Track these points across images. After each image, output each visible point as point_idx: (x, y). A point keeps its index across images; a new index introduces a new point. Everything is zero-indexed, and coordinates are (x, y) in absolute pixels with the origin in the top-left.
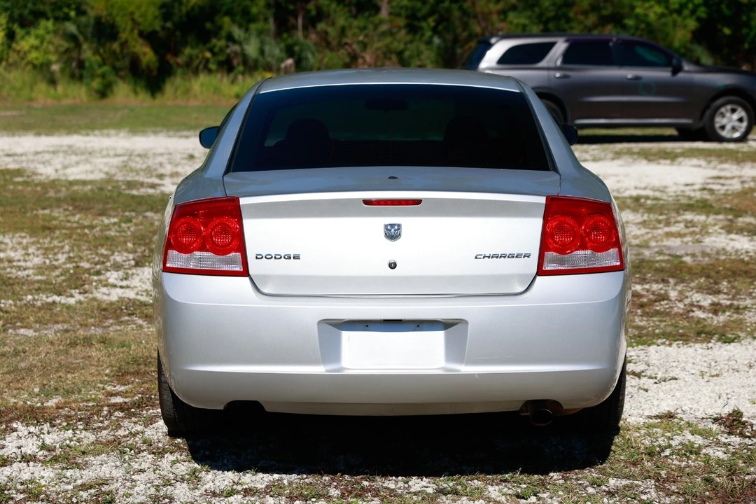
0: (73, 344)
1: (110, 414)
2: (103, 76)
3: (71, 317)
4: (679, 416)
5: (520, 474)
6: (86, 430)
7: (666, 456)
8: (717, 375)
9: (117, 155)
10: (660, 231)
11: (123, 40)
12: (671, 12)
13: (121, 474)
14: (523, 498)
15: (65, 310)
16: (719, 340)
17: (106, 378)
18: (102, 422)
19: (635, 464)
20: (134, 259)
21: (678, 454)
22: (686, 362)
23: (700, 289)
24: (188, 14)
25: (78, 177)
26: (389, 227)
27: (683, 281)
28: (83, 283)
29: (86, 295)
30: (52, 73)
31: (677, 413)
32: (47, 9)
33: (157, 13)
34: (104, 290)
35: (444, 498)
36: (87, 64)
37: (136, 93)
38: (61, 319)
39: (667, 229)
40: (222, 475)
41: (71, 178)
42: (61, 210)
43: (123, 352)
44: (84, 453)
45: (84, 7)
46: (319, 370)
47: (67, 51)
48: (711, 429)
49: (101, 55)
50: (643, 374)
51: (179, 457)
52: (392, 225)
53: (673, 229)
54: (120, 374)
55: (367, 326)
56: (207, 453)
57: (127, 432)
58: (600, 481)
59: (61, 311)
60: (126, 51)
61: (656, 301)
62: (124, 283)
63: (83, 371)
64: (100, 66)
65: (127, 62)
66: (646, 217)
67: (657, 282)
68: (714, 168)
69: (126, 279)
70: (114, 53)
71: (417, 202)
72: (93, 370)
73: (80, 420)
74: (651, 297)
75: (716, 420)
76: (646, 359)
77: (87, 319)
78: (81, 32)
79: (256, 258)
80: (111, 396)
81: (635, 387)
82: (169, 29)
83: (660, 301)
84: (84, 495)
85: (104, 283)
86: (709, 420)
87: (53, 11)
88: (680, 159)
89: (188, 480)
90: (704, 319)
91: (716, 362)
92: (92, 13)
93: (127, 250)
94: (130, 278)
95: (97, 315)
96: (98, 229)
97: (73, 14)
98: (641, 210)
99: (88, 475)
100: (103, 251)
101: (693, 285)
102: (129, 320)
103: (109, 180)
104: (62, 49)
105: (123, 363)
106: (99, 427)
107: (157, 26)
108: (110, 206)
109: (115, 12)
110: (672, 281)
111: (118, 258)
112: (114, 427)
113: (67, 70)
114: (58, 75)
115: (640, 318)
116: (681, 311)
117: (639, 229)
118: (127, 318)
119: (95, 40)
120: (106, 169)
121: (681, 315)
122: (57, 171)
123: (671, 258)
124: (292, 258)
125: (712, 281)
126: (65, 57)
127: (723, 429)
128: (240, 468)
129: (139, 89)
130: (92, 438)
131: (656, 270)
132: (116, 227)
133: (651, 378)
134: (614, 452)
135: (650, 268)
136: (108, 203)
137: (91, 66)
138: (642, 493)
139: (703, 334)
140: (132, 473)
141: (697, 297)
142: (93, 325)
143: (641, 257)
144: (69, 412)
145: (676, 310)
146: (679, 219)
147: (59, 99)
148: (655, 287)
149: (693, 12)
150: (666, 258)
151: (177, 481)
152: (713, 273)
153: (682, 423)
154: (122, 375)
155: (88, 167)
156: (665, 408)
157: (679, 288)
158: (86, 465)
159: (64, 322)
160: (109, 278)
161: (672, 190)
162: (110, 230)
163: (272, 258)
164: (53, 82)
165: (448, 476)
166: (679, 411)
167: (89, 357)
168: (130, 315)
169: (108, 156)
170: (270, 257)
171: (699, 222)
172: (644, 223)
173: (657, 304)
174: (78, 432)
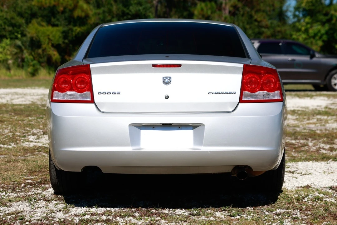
0: (9, 161)
1: (25, 186)
2: (34, 66)
3: (9, 152)
4: (312, 187)
5: (232, 207)
6: (12, 192)
7: (306, 201)
8: (332, 173)
9: (38, 95)
10: (305, 122)
11: (44, 48)
12: (310, 37)
13: (29, 209)
14: (233, 217)
15: (6, 150)
16: (333, 160)
17: (24, 174)
18: (20, 189)
19: (290, 204)
20: (43, 132)
21: (312, 200)
22: (316, 168)
23: (324, 142)
24: (76, 36)
25: (18, 103)
26: (165, 78)
27: (315, 139)
28: (16, 140)
29: (17, 145)
30: (8, 65)
31: (312, 186)
32: (7, 34)
33: (61, 35)
34: (27, 143)
35: (193, 217)
36: (26, 60)
37: (50, 74)
38: (4, 153)
39: (308, 122)
40: (81, 209)
41: (15, 103)
42: (8, 115)
43: (34, 164)
44: (10, 201)
45: (25, 33)
46: (129, 149)
47: (16, 54)
48: (328, 192)
49: (33, 56)
50: (295, 172)
51: (59, 202)
52: (166, 77)
53: (311, 121)
54: (32, 172)
55: (154, 128)
56: (73, 200)
57: (33, 193)
58: (272, 210)
59: (4, 150)
60: (45, 53)
61: (302, 147)
62: (37, 141)
63: (13, 171)
64: (32, 61)
65: (45, 59)
66: (298, 117)
67: (303, 139)
68: (332, 100)
69: (38, 139)
70: (39, 54)
71: (179, 66)
72: (18, 171)
73: (9, 189)
74: (300, 145)
75: (331, 188)
76: (297, 167)
77: (17, 153)
78: (23, 45)
79: (98, 94)
80: (26, 180)
81: (291, 177)
82: (66, 43)
83: (304, 146)
84: (9, 217)
85: (27, 140)
86: (327, 188)
87: (10, 35)
88: (315, 97)
89: (63, 211)
90: (326, 153)
91: (331, 168)
92: (29, 35)
93: (40, 128)
94: (40, 139)
95: (22, 151)
96: (26, 121)
97: (19, 36)
98: (296, 115)
99: (12, 209)
100: (28, 129)
101: (320, 141)
102: (38, 154)
103: (33, 104)
104: (14, 53)
105: (34, 168)
106: (19, 191)
107: (61, 41)
108: (33, 113)
109: (40, 34)
110: (310, 139)
111: (35, 131)
112: (26, 191)
113: (16, 63)
114: (11, 65)
115: (294, 153)
116: (314, 150)
117: (295, 121)
118: (37, 153)
119: (30, 48)
120: (32, 100)
121: (315, 152)
122: (7, 101)
123: (310, 131)
124: (116, 94)
125: (330, 139)
126: (15, 57)
127: (334, 191)
128: (90, 206)
129: (51, 72)
130: (15, 195)
131: (302, 135)
132: (35, 121)
133: (298, 174)
134: (280, 199)
135: (299, 134)
136: (31, 112)
137: (28, 61)
138: (293, 214)
139: (325, 158)
140: (34, 209)
141: (322, 145)
142: (20, 156)
143: (295, 131)
144: (4, 185)
145: (312, 150)
146: (314, 117)
147: (11, 77)
148: (302, 141)
149: (321, 37)
150: (308, 131)
151: (57, 212)
152: (330, 137)
153: (314, 189)
154: (33, 172)
155: (23, 99)
156: (305, 184)
157: (314, 142)
158: (11, 206)
159: (5, 154)
160: (30, 138)
161: (311, 108)
162: (32, 121)
163: (106, 94)
164: (9, 69)
165: (196, 208)
166: (312, 185)
167: (17, 166)
168: (39, 151)
169: (34, 95)
170: (105, 93)
171: (324, 119)
172: (297, 119)
173: (303, 147)
174: (8, 193)
